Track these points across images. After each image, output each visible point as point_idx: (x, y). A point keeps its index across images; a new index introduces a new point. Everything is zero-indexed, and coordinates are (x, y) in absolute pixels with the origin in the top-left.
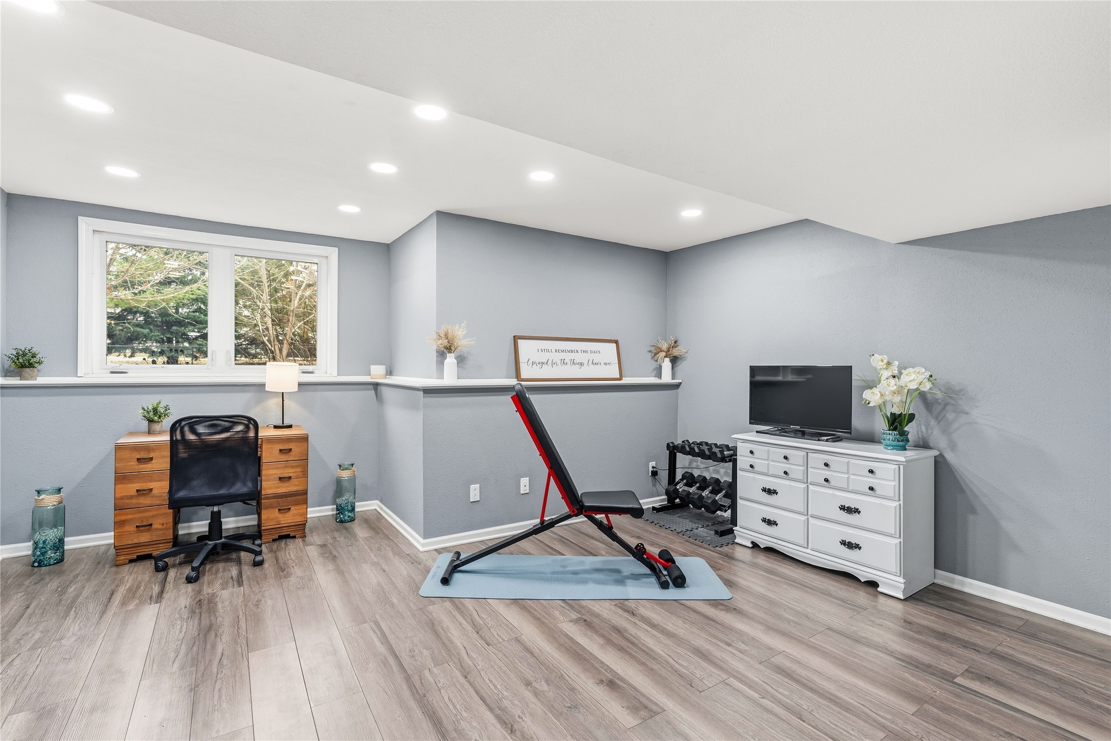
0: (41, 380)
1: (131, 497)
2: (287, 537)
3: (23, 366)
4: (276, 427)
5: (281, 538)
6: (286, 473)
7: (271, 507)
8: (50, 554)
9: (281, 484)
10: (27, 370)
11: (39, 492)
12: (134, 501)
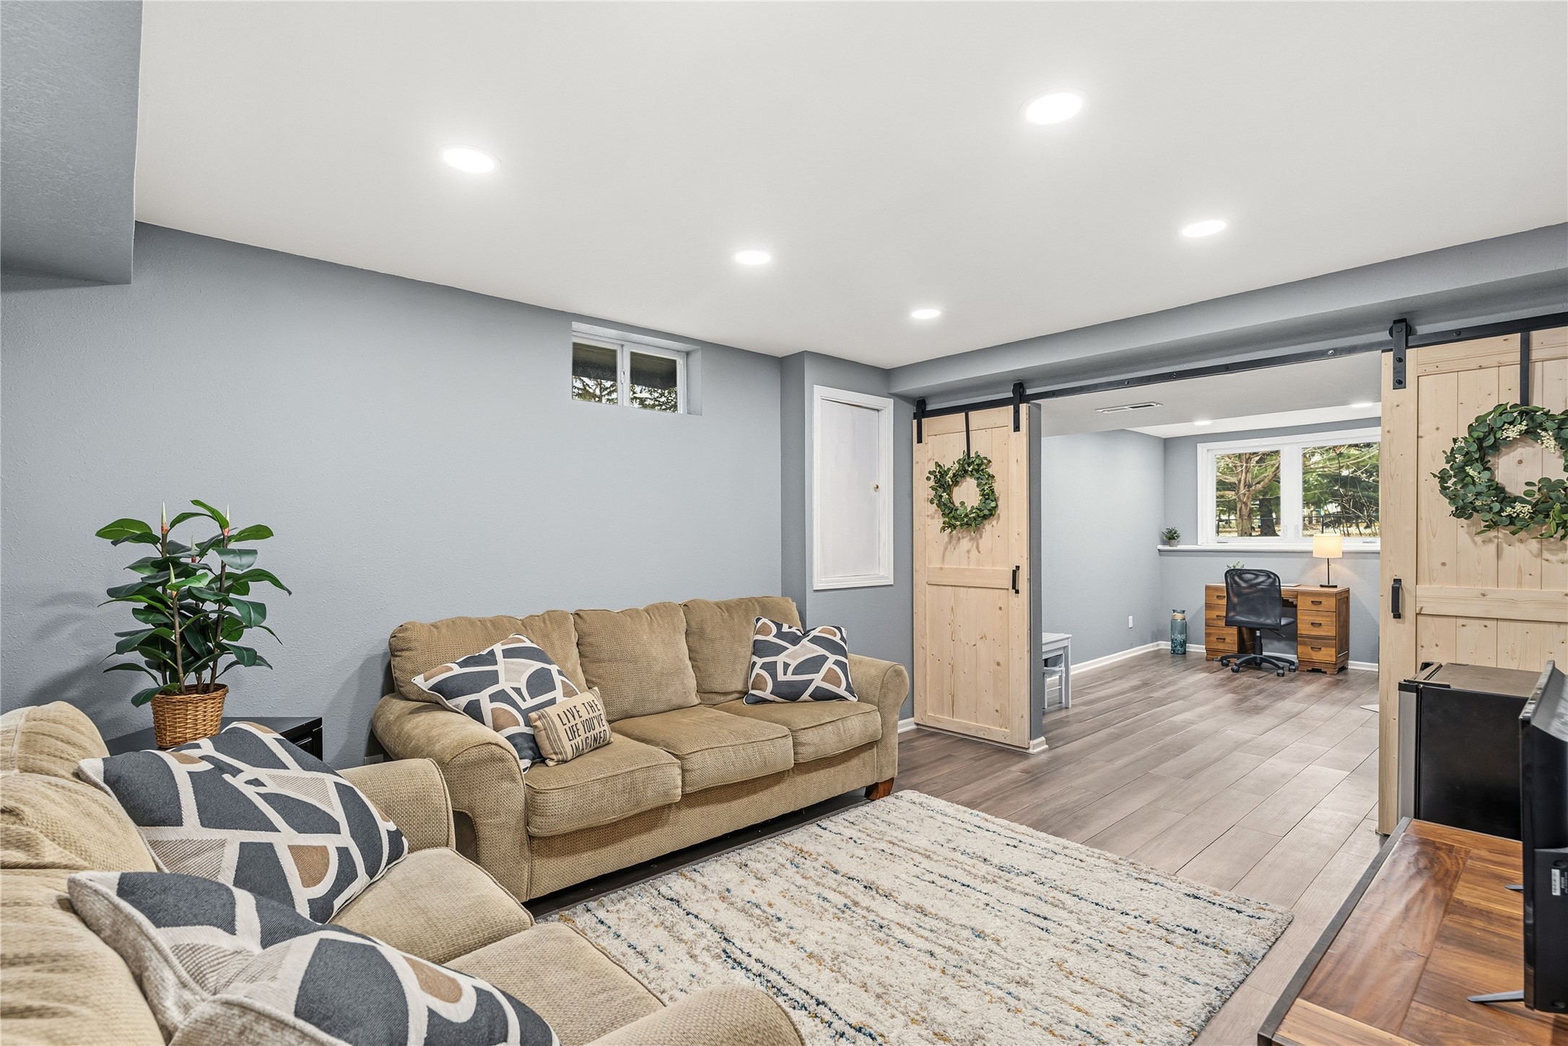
0: (1180, 547)
1: (1214, 619)
2: (1319, 671)
3: (1170, 539)
4: (1322, 586)
5: (1314, 671)
6: (1318, 620)
7: (1305, 644)
8: (1179, 648)
9: (1313, 628)
10: (1173, 541)
11: (1174, 611)
12: (1215, 622)
